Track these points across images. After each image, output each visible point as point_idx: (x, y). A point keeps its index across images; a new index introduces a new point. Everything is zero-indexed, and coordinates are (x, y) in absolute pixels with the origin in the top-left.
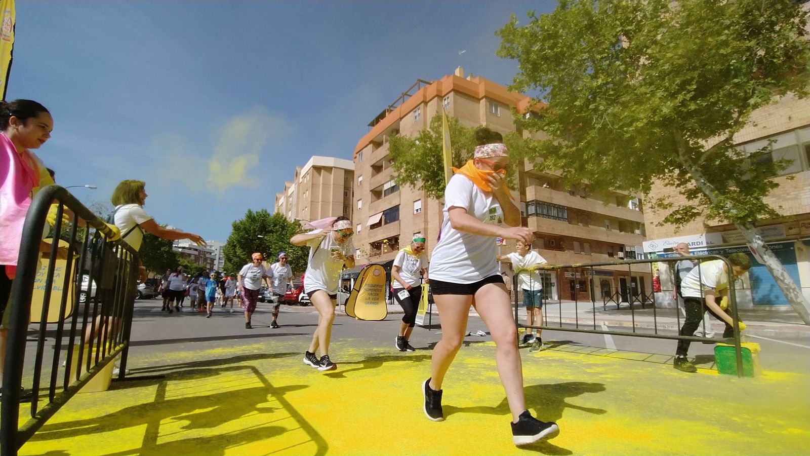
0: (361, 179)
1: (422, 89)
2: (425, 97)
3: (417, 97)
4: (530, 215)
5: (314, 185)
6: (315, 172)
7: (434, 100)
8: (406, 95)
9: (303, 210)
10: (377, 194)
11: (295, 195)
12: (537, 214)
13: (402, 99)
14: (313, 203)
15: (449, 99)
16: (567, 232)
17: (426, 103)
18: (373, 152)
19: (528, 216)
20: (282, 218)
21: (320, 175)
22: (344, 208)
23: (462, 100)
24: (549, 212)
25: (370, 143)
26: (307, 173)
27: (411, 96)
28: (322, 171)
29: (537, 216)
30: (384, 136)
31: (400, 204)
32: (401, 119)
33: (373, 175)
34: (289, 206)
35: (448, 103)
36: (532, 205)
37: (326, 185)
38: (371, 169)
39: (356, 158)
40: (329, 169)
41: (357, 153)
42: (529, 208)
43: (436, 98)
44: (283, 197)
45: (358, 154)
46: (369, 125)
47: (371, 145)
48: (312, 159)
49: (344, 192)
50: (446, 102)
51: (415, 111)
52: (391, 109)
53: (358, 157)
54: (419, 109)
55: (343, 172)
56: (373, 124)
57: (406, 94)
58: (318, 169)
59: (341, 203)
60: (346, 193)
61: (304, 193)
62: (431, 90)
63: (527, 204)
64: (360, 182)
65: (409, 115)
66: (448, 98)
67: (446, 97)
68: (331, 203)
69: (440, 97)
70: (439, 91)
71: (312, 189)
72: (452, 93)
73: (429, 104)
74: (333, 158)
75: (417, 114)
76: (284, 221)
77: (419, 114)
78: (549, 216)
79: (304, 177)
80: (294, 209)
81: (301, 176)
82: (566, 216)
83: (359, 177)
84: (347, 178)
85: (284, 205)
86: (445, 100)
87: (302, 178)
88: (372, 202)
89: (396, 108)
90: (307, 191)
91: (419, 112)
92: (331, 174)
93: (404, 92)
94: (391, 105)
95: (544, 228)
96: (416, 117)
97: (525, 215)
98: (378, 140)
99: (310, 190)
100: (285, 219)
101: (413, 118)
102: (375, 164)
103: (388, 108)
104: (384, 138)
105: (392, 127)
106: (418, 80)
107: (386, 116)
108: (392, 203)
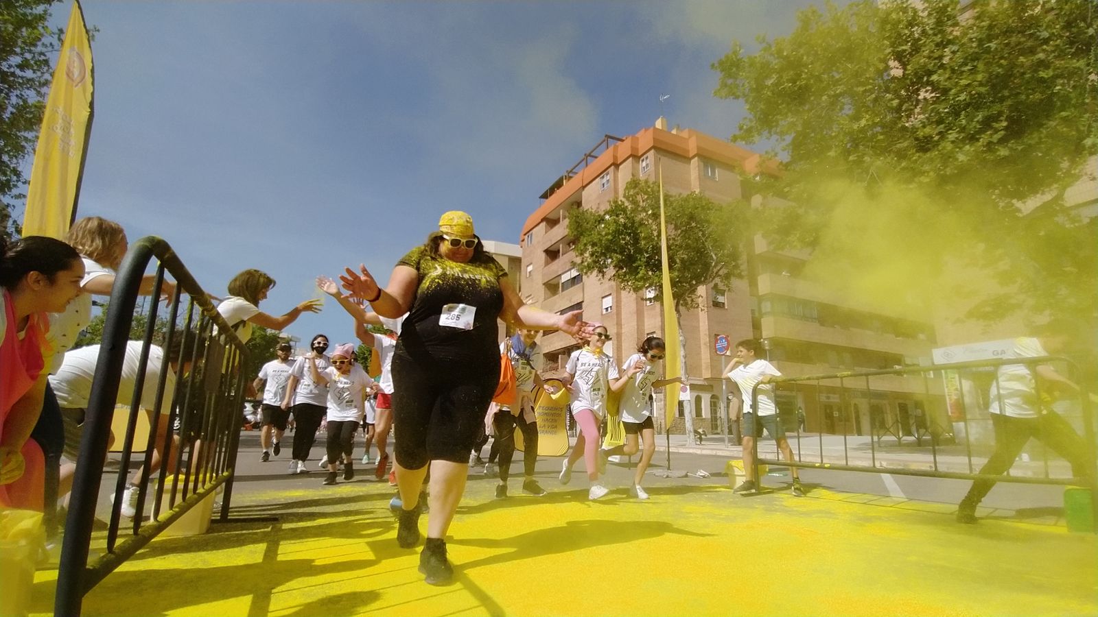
0: (530, 268)
1: (611, 148)
2: (615, 157)
3: (605, 158)
4: (764, 314)
7: (628, 161)
8: (590, 156)
10: (552, 287)
12: (774, 313)
13: (585, 161)
15: (648, 160)
16: (818, 337)
17: (616, 165)
18: (546, 233)
19: (762, 315)
23: (665, 160)
24: (792, 309)
25: (542, 221)
27: (596, 157)
29: (774, 315)
30: (561, 211)
31: (583, 302)
32: (584, 187)
33: (547, 264)
35: (647, 165)
36: (767, 300)
38: (543, 255)
39: (523, 241)
41: (525, 235)
42: (763, 305)
43: (631, 158)
45: (526, 236)
46: (541, 197)
47: (544, 224)
50: (644, 164)
51: (603, 177)
52: (570, 175)
53: (526, 240)
54: (607, 174)
55: (507, 259)
56: (545, 196)
57: (590, 155)
62: (624, 149)
63: (760, 299)
64: (530, 272)
65: (594, 182)
66: (647, 158)
67: (645, 156)
69: (636, 157)
70: (634, 149)
72: (652, 151)
73: (621, 167)
74: (494, 242)
75: (604, 180)
77: (608, 181)
78: (791, 315)
82: (815, 315)
83: (528, 266)
84: (512, 268)
86: (643, 161)
88: (545, 299)
89: (576, 173)
93: (588, 153)
94: (569, 170)
95: (785, 332)
96: (603, 184)
97: (757, 314)
98: (552, 216)
101: (600, 186)
102: (550, 249)
103: (566, 174)
104: (561, 213)
105: (573, 199)
106: (606, 136)
107: (563, 184)
108: (572, 300)
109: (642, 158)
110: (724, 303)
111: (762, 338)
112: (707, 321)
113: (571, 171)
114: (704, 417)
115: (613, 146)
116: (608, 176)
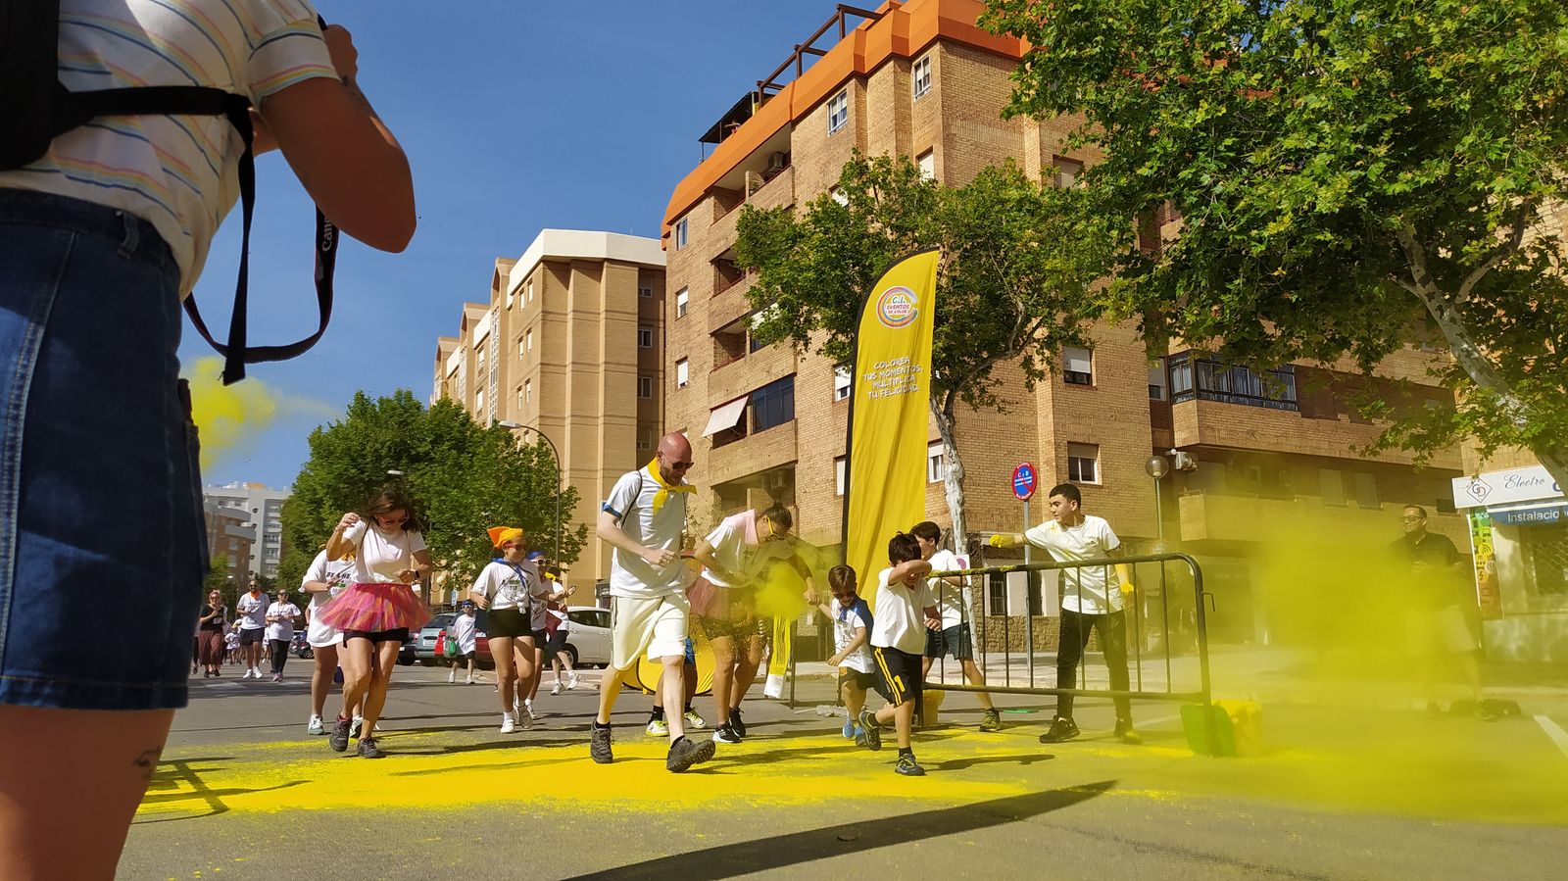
0: (683, 298)
1: (851, 37)
2: (859, 59)
3: (838, 59)
4: (1179, 394)
5: (550, 317)
6: (552, 279)
7: (886, 67)
8: (809, 49)
9: (519, 389)
10: (731, 342)
11: (493, 343)
12: (1198, 393)
13: (795, 63)
14: (548, 367)
15: (928, 67)
16: (1295, 441)
17: (862, 77)
18: (716, 220)
19: (1173, 397)
20: (457, 415)
21: (568, 288)
22: (639, 380)
23: (967, 69)
24: (1239, 382)
25: (707, 194)
26: (527, 279)
27: (822, 53)
28: (573, 271)
29: (1199, 397)
30: (747, 173)
31: (795, 374)
32: (794, 123)
33: (719, 290)
34: (477, 379)
35: (927, 77)
36: (1184, 365)
37: (584, 315)
38: (711, 271)
39: (667, 236)
40: (592, 267)
41: (671, 223)
42: (1176, 374)
43: (891, 63)
44: (458, 350)
45: (674, 226)
46: (704, 139)
47: (709, 202)
48: (542, 233)
49: (639, 332)
50: (920, 75)
51: (834, 103)
52: (767, 91)
53: (673, 234)
54: (843, 96)
55: (634, 272)
56: (717, 134)
57: (807, 49)
58: (559, 267)
59: (632, 365)
60: (647, 334)
61: (520, 340)
62: (878, 40)
63: (1171, 363)
64: (683, 307)
65: (815, 113)
66: (926, 61)
67: (921, 58)
68: (602, 368)
69: (903, 59)
70: (899, 41)
71: (543, 325)
72: (937, 47)
73: (871, 81)
74: (604, 234)
75: (837, 109)
76: (463, 425)
77: (844, 110)
78: (1234, 396)
79: (519, 290)
80: (492, 388)
81: (511, 288)
82: (1291, 393)
83: (678, 294)
84: (647, 292)
85: (462, 373)
86: (917, 67)
87: (513, 294)
88: (716, 368)
89: (780, 87)
90: (529, 332)
91: (845, 102)
92: (600, 282)
93: (802, 44)
94: (764, 79)
95: (1223, 434)
96: (835, 118)
97: (1163, 396)
98: (729, 183)
99: (537, 331)
100: (468, 417)
101: (826, 121)
102: (723, 257)
103: (757, 90)
104: (747, 179)
105: (771, 148)
106: (841, 7)
107: (751, 115)
108: (774, 370)
109: (917, 61)
110: (1089, 376)
111: (1173, 446)
112: (1051, 416)
113: (768, 84)
114: (1045, 615)
115: (854, 33)
116: (845, 100)
